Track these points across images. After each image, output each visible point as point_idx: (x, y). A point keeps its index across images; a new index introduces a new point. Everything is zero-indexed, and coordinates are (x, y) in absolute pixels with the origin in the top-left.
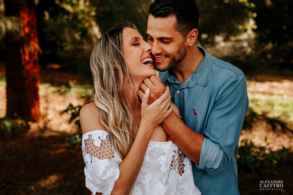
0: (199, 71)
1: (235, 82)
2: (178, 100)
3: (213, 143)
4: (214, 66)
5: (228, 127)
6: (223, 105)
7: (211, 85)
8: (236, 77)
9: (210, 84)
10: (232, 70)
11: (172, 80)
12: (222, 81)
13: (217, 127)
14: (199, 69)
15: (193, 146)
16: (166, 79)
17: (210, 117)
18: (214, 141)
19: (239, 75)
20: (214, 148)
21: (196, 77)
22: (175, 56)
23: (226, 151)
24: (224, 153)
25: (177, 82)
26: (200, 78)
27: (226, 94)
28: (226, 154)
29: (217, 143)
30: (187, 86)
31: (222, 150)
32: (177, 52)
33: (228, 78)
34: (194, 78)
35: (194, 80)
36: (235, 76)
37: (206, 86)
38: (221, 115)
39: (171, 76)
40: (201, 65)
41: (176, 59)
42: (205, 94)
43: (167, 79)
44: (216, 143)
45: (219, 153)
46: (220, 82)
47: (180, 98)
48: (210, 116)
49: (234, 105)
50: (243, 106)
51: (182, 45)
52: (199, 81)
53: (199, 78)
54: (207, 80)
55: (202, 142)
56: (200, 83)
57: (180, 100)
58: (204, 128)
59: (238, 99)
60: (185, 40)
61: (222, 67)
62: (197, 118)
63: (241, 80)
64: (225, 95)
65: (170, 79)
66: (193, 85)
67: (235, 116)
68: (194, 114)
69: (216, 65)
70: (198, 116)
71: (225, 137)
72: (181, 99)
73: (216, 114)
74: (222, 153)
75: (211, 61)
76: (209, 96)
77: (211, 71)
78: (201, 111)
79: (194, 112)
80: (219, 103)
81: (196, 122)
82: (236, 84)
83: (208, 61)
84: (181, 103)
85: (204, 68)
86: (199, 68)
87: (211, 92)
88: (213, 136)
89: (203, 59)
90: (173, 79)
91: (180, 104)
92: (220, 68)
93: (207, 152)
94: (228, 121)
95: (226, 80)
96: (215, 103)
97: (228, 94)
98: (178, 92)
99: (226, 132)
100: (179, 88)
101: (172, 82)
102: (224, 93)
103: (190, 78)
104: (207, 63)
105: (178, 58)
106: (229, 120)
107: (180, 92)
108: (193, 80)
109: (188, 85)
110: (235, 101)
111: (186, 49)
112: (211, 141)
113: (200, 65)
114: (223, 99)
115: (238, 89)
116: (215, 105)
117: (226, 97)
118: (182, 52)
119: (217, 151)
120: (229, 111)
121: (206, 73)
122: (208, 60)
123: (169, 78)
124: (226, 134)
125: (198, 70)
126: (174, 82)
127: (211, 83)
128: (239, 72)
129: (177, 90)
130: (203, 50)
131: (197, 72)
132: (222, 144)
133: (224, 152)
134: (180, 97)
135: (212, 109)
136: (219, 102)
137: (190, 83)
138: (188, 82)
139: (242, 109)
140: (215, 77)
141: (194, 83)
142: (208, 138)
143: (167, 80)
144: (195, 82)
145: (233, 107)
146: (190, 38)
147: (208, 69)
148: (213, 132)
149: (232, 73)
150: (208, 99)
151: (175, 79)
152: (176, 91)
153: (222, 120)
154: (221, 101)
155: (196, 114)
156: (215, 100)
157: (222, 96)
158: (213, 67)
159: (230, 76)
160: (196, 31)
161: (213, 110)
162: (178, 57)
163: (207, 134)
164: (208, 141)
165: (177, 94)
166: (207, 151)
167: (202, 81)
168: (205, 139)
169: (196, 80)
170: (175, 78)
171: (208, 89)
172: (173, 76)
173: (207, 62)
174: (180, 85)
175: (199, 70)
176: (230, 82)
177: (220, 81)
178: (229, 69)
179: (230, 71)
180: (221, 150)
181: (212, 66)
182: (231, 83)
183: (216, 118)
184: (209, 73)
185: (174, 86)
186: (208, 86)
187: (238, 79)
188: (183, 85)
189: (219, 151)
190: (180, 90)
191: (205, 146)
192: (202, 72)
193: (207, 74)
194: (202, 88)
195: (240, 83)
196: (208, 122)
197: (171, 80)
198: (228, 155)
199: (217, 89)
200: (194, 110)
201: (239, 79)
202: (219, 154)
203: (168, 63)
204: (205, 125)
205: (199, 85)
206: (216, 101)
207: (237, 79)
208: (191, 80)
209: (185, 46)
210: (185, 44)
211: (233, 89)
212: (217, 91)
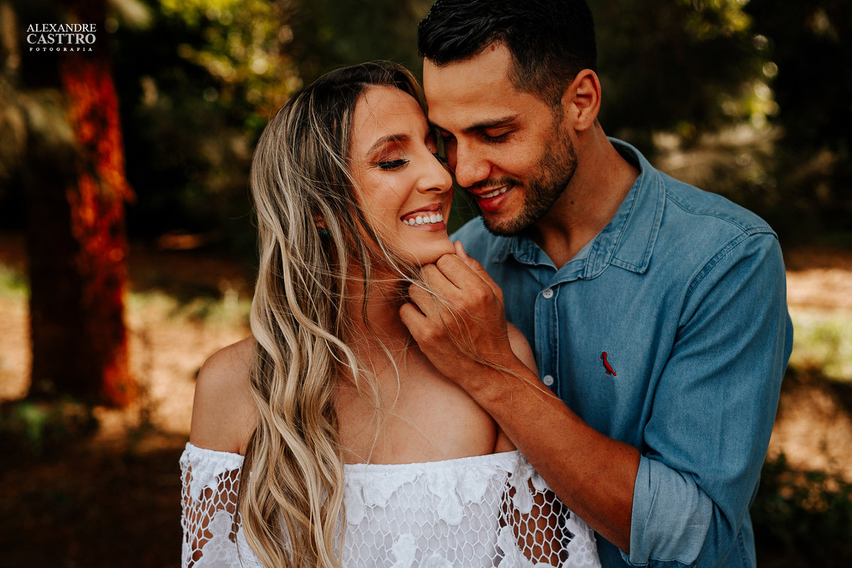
0: (620, 223)
1: (745, 259)
2: (544, 321)
3: (673, 474)
4: (673, 207)
5: (725, 416)
6: (708, 342)
7: (663, 273)
8: (750, 245)
9: (661, 269)
10: (733, 219)
11: (527, 254)
12: (703, 258)
13: (688, 416)
14: (621, 217)
15: (606, 488)
16: (507, 253)
17: (661, 383)
18: (679, 467)
19: (758, 235)
20: (678, 491)
21: (609, 242)
22: (538, 177)
23: (720, 499)
24: (716, 508)
25: (545, 260)
26: (621, 245)
27: (717, 300)
28: (723, 509)
29: (690, 473)
30: (580, 276)
31: (708, 496)
32: (541, 162)
33: (722, 246)
34: (601, 248)
35: (603, 253)
36: (745, 240)
37: (646, 273)
38: (702, 375)
39: (524, 243)
40: (627, 204)
41: (544, 184)
42: (642, 302)
43: (509, 251)
44: (684, 475)
45: (695, 507)
46: (693, 260)
47: (551, 314)
48: (663, 379)
49: (747, 341)
50: (776, 341)
51: (552, 134)
52: (619, 256)
53: (620, 248)
54: (649, 252)
55: (634, 473)
56: (622, 265)
57: (551, 323)
58: (643, 418)
59: (760, 319)
60: (560, 117)
61: (699, 209)
62: (616, 384)
63: (768, 254)
64: (712, 305)
65: (522, 252)
66: (600, 269)
67: (750, 378)
68: (604, 370)
69: (679, 204)
70: (619, 378)
71: (717, 452)
72: (555, 320)
73: (683, 373)
74: (706, 509)
75: (661, 191)
76: (655, 311)
77: (659, 223)
78: (628, 360)
79: (606, 364)
80: (692, 332)
81: (613, 396)
82: (750, 266)
83: (652, 191)
84: (555, 331)
85: (637, 214)
86: (618, 212)
87: (662, 294)
88: (677, 449)
89: (633, 184)
90: (530, 251)
91: (551, 335)
92: (692, 211)
93: (654, 507)
94: (726, 396)
95: (716, 255)
96: (679, 333)
97: (723, 302)
98: (548, 295)
99: (722, 433)
100: (552, 283)
101: (529, 260)
102: (710, 300)
103: (588, 249)
104: (646, 196)
105: (548, 179)
106: (727, 391)
107: (554, 295)
108: (599, 252)
109: (583, 270)
110: (747, 326)
111: (571, 143)
112: (667, 468)
113: (624, 202)
114: (708, 318)
115: (758, 286)
116: (679, 342)
117: (719, 314)
118: (557, 156)
119: (689, 503)
120: (727, 360)
121: (643, 228)
122: (652, 186)
123: (517, 249)
124: (722, 440)
125: (615, 222)
126: (536, 260)
127: (664, 264)
128: (760, 225)
129: (543, 286)
130: (633, 152)
131: (613, 226)
132: (707, 476)
133: (713, 502)
134: (554, 311)
135: (668, 355)
136: (695, 330)
137: (591, 264)
138: (583, 261)
139: (774, 352)
140: (676, 244)
141: (602, 265)
142: (657, 457)
143: (511, 257)
144: (607, 260)
145: (741, 348)
146: (578, 104)
147: (652, 217)
148: (676, 435)
149: (733, 229)
150: (653, 320)
151: (538, 250)
152: (542, 290)
153: (706, 392)
154: (700, 325)
155: (610, 371)
156: (680, 324)
157: (703, 307)
158: (668, 211)
159: (729, 241)
160: (589, 77)
161: (674, 359)
162: (548, 176)
163: (652, 440)
164: (657, 469)
165: (544, 302)
166: (654, 503)
167: (630, 255)
168: (644, 462)
169: (609, 254)
170: (537, 246)
171: (651, 285)
172: (530, 242)
173: (648, 191)
174: (555, 271)
175: (619, 220)
176: (730, 258)
177: (695, 256)
178: (722, 216)
179: (727, 224)
180: (704, 497)
181: (665, 208)
182: (732, 264)
183: (683, 385)
184: (653, 230)
185: (536, 274)
186: (652, 273)
187: (756, 248)
188: (565, 272)
189: (697, 502)
190: (554, 288)
191: (648, 486)
192: (629, 227)
193: (647, 233)
194: (630, 279)
195: (762, 263)
196: (655, 400)
197: (526, 256)
198: (730, 513)
199: (685, 284)
200: (604, 356)
201: (759, 250)
202: (696, 511)
203: (521, 204)
204: (645, 408)
205: (618, 270)
206: (683, 326)
207: (752, 251)
208: (593, 256)
209: (566, 132)
210: (565, 129)
211: (739, 285)
212: (684, 291)
